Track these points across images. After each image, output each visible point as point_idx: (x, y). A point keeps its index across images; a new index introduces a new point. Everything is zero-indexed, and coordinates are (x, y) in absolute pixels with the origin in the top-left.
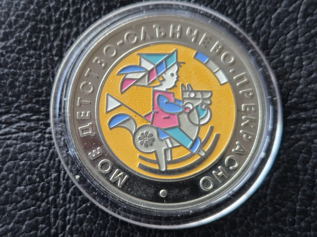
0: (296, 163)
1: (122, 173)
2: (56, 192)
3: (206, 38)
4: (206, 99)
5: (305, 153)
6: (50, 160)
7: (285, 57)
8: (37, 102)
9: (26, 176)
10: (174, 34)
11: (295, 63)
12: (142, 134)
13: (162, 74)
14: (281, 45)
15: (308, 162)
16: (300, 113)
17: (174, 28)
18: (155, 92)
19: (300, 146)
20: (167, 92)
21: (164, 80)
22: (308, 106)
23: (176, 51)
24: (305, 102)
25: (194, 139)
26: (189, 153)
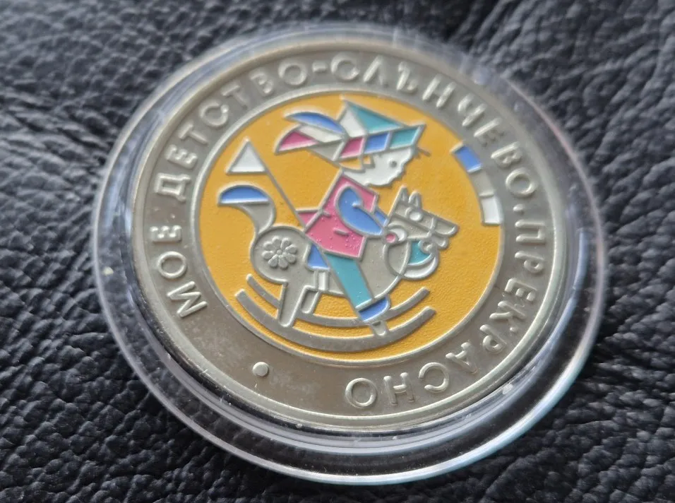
0: (578, 458)
1: (197, 293)
2: (53, 286)
3: (494, 130)
4: (440, 237)
5: (608, 448)
6: (75, 223)
7: (645, 250)
8: (110, 116)
9: (12, 230)
10: (434, 97)
11: (663, 269)
12: (278, 242)
13: (374, 154)
14: (647, 225)
15: (606, 468)
16: (632, 367)
17: (440, 87)
18: (343, 179)
19: (601, 428)
20: (367, 191)
21: (373, 166)
22: (655, 359)
23: (424, 128)
24: (652, 350)
25: (378, 296)
26: (354, 318)
